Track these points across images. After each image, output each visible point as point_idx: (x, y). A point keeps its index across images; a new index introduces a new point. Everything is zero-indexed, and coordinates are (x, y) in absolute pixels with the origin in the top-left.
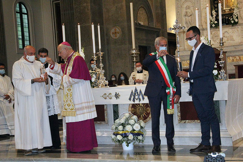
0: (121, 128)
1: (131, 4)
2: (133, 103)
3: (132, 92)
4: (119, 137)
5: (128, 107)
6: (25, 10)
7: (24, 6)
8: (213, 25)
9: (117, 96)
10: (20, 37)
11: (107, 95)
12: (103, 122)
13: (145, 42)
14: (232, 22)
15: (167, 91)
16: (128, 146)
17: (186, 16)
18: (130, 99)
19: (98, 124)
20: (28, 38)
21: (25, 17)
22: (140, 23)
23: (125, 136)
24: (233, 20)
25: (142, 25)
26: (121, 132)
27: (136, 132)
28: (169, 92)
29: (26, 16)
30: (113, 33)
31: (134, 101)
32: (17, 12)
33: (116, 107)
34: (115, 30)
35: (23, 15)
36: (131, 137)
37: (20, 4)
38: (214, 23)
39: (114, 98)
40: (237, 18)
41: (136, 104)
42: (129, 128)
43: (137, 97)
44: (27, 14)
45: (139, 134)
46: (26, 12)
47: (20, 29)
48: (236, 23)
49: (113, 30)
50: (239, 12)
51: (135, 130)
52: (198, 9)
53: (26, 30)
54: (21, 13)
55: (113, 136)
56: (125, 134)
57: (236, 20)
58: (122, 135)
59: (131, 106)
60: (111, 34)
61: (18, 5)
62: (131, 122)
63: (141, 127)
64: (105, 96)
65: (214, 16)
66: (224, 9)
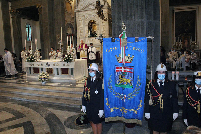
0: (40, 76)
1: (61, 28)
3: (46, 64)
5: (46, 69)
7: (30, 25)
8: (89, 37)
9: (42, 65)
10: (28, 36)
12: (38, 73)
16: (43, 82)
17: (80, 33)
18: (46, 66)
20: (31, 37)
21: (30, 29)
22: (68, 33)
24: (95, 35)
27: (45, 78)
31: (47, 67)
33: (42, 68)
35: (29, 29)
36: (43, 80)
39: (41, 65)
41: (48, 68)
42: (43, 77)
43: (48, 66)
44: (31, 28)
46: (30, 27)
49: (57, 36)
53: (30, 34)
54: (28, 28)
55: (38, 79)
57: (96, 35)
58: (41, 79)
60: (57, 37)
61: (27, 25)
62: (44, 74)
63: (47, 76)
64: (38, 65)
65: (90, 33)
66: (94, 31)
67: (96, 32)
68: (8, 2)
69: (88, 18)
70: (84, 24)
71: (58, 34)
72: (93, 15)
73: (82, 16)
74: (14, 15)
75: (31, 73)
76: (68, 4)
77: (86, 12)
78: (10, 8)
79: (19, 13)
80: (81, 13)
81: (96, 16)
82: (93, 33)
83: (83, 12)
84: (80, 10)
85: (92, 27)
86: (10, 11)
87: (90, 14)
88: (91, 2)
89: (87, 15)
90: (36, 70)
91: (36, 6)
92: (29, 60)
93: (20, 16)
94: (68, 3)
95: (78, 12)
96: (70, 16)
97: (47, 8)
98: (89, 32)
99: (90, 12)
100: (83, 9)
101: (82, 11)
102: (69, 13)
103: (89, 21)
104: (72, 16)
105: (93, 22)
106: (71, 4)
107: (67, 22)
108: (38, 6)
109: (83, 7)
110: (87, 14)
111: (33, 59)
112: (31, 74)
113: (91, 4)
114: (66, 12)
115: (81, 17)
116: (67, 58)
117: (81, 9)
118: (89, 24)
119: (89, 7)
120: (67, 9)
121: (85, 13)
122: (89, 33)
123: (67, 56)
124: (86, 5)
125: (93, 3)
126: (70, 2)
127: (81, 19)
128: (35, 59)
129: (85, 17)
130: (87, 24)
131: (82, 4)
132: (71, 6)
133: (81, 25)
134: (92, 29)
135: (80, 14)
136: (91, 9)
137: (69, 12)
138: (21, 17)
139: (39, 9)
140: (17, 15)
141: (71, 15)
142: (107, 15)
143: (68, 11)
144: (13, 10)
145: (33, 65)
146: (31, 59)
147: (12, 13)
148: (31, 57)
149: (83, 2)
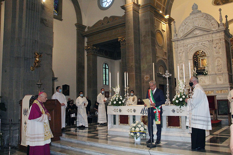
0: (133, 129)
1: (153, 63)
2: (143, 115)
3: (142, 109)
4: (132, 134)
5: (140, 117)
6: (107, 67)
7: (107, 65)
8: (195, 75)
9: (134, 111)
10: (104, 79)
11: (130, 110)
12: (127, 124)
13: (162, 83)
14: (205, 73)
15: (154, 111)
16: (137, 139)
17: (181, 70)
18: (141, 113)
19: (125, 125)
20: (108, 80)
22: (160, 73)
23: (135, 133)
24: (205, 72)
25: (161, 74)
26: (133, 131)
27: (141, 132)
28: (156, 112)
29: (108, 70)
30: (146, 78)
31: (143, 114)
32: (104, 68)
33: (134, 116)
34: (147, 76)
36: (138, 134)
37: (105, 64)
38: (195, 74)
40: (207, 71)
41: (145, 116)
42: (137, 129)
43: (145, 112)
44: (108, 69)
45: (143, 133)
47: (104, 75)
48: (206, 74)
50: (208, 69)
51: (141, 131)
52: (179, 65)
54: (105, 68)
55: (130, 133)
56: (136, 132)
57: (207, 73)
58: (134, 133)
59: (142, 116)
61: (104, 65)
62: (140, 126)
63: (145, 129)
64: (128, 111)
65: (196, 70)
66: (201, 67)
67: (206, 68)
68: (84, 37)
69: (193, 48)
70: (187, 57)
71: (146, 74)
72: (200, 43)
73: (184, 46)
74: (90, 52)
75: (115, 123)
76: (159, 35)
77: (190, 40)
78: (86, 45)
79: (96, 50)
80: (182, 42)
81: (206, 45)
82: (199, 70)
83: (185, 41)
84: (180, 38)
85: (197, 62)
86: (85, 48)
87: (195, 42)
88: (197, 26)
89: (192, 45)
90: (124, 120)
91: (118, 39)
92: (115, 102)
93: (97, 53)
94: (159, 33)
95: (178, 40)
96: (162, 50)
97: (133, 40)
98: (195, 68)
99: (196, 39)
100: (185, 37)
101: (183, 39)
102: (160, 47)
103: (194, 52)
104: (164, 51)
105: (199, 55)
106: (162, 36)
107: (158, 58)
108: (120, 38)
109: (184, 34)
110: (191, 43)
111: (120, 102)
112: (115, 125)
113: (197, 28)
114: (157, 45)
115: (182, 48)
116: (180, 99)
117: (182, 36)
118: (194, 58)
119: (195, 33)
120: (157, 41)
121: (188, 41)
122: (194, 70)
123: (179, 96)
124: (189, 31)
125: (199, 26)
126: (161, 32)
127: (181, 50)
128: (123, 101)
129: (188, 47)
130: (191, 56)
131: (184, 30)
132: (163, 37)
133: (182, 59)
134: (197, 64)
135: (180, 43)
136: (197, 35)
137: (161, 45)
138: (98, 55)
139: (121, 42)
140: (93, 52)
141: (164, 49)
142: (224, 41)
143: (159, 44)
144: (88, 47)
145: (120, 111)
146: (117, 102)
147: (87, 50)
148: (117, 98)
149: (185, 26)
